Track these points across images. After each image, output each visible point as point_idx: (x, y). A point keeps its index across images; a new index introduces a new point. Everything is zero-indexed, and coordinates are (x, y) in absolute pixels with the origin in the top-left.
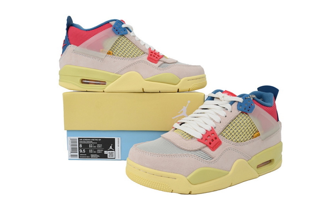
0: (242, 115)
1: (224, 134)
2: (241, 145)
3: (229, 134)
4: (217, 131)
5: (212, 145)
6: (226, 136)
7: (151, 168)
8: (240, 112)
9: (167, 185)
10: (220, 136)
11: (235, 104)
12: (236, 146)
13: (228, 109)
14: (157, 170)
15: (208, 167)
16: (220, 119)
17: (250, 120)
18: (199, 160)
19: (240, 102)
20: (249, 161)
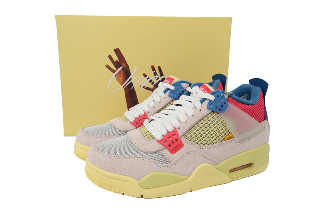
0: (212, 114)
1: (188, 136)
2: (207, 148)
3: (194, 136)
4: (180, 133)
5: (171, 148)
6: (190, 138)
7: (102, 169)
8: (210, 111)
9: (117, 187)
10: (183, 137)
11: (206, 102)
12: (202, 149)
13: (197, 107)
14: (108, 172)
15: (163, 171)
16: (186, 119)
17: (222, 120)
18: (154, 163)
19: (211, 100)
20: (217, 166)
